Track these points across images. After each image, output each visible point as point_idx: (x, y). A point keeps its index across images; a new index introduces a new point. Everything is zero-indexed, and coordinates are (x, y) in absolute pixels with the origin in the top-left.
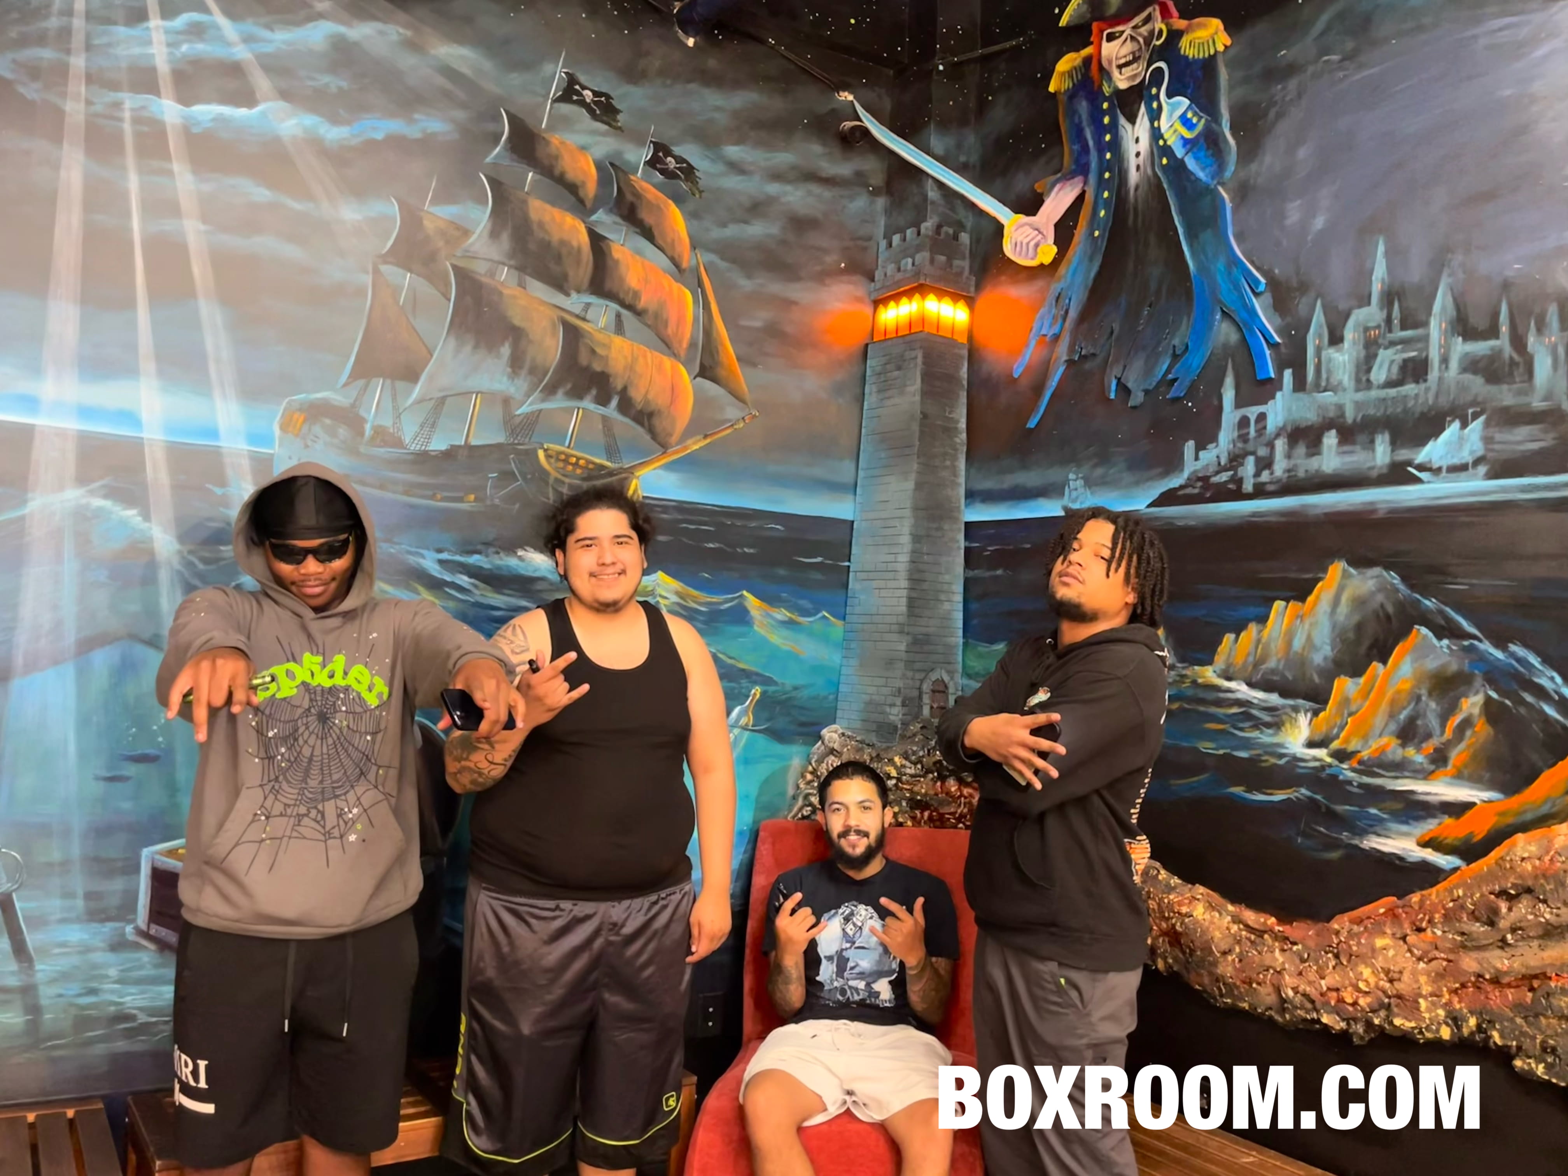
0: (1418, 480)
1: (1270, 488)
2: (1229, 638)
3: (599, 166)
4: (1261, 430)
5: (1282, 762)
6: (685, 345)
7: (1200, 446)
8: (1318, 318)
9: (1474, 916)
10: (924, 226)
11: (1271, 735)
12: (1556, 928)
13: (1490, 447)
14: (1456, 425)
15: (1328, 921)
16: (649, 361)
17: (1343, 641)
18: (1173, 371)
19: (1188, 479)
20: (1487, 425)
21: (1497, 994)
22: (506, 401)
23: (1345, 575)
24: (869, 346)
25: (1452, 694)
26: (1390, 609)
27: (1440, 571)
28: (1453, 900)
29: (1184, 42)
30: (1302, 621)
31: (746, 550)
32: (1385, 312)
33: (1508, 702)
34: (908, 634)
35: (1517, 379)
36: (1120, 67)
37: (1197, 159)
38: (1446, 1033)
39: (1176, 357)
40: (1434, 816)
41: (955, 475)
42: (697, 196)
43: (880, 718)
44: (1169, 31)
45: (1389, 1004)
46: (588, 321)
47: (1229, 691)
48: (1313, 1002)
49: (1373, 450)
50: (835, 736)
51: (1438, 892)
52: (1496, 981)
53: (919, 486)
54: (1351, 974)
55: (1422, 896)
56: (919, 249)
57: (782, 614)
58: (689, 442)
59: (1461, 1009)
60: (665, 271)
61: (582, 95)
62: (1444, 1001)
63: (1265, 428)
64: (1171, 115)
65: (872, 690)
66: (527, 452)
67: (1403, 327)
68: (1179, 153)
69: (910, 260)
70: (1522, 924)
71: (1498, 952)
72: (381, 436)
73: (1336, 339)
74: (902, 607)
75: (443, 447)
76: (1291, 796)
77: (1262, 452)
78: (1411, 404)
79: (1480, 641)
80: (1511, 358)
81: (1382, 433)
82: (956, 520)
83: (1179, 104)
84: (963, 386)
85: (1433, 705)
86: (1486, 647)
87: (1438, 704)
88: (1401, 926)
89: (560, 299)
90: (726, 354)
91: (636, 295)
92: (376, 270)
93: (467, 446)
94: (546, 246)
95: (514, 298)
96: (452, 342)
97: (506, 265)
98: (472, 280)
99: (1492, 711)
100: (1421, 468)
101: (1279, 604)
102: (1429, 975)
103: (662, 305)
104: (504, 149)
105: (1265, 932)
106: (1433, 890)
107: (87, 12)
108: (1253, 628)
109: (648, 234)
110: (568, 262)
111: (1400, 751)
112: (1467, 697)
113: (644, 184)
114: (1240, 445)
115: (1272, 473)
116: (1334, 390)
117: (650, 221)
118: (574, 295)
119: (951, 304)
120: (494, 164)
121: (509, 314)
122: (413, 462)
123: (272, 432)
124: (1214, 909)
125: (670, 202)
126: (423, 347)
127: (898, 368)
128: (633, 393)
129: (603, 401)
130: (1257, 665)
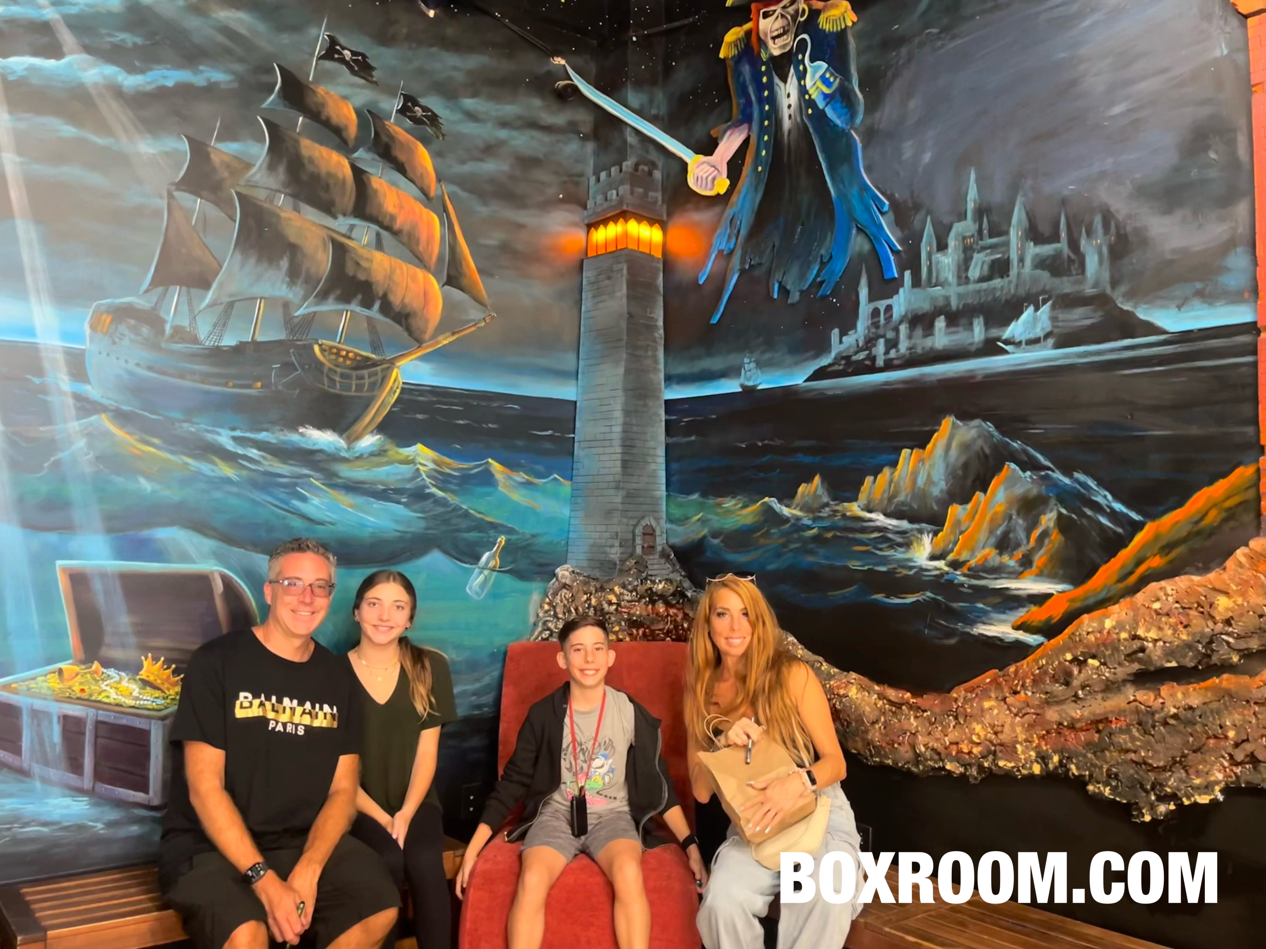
0: (1004, 352)
1: (896, 362)
2: (869, 479)
3: (358, 112)
4: (889, 318)
5: (912, 573)
6: (434, 258)
7: (843, 333)
8: (929, 230)
9: (1055, 679)
10: (624, 164)
11: (904, 553)
12: (1113, 683)
13: (1056, 324)
14: (1031, 309)
15: (949, 691)
16: (406, 273)
17: (954, 478)
18: (822, 274)
19: (835, 358)
20: (1053, 307)
21: (1073, 736)
22: (286, 305)
23: (954, 426)
24: (585, 261)
25: (1034, 512)
26: (987, 451)
27: (1023, 419)
28: (1039, 668)
29: (822, 19)
30: (923, 464)
31: (490, 425)
32: (977, 224)
33: (1074, 516)
34: (623, 488)
35: (1074, 272)
36: (774, 38)
37: (834, 109)
38: (1037, 769)
39: (823, 264)
40: (1024, 606)
41: (656, 361)
42: (441, 138)
43: (602, 557)
44: (810, 10)
45: (995, 751)
46: (353, 239)
47: (871, 520)
48: (939, 754)
49: (972, 330)
50: (567, 573)
51: (1028, 663)
52: (1072, 727)
53: (627, 371)
54: (967, 730)
55: (1017, 667)
56: (622, 183)
57: (521, 477)
58: (440, 338)
59: (1047, 750)
60: (416, 199)
61: (342, 54)
62: (1034, 745)
63: (891, 316)
64: (813, 76)
65: (594, 535)
66: (305, 347)
67: (991, 236)
68: (821, 104)
69: (614, 192)
70: (1089, 682)
71: (1073, 704)
72: (179, 333)
73: (942, 246)
74: (617, 468)
75: (233, 343)
76: (920, 598)
77: (890, 335)
78: (998, 294)
79: (1053, 471)
80: (1069, 257)
81: (978, 317)
82: (658, 398)
83: (819, 67)
84: (659, 292)
85: (1021, 521)
86: (1057, 475)
87: (1024, 520)
88: (1002, 691)
89: (329, 221)
90: (468, 266)
91: (393, 218)
92: (170, 196)
93: (254, 342)
94: (315, 178)
95: (290, 219)
96: (238, 257)
97: (282, 193)
98: (254, 205)
99: (1063, 524)
100: (1007, 342)
101: (905, 452)
102: (1023, 726)
103: (414, 226)
104: (279, 96)
105: (902, 704)
106: (1025, 662)
108: (887, 471)
109: (401, 169)
110: (335, 190)
111: (998, 558)
112: (1045, 514)
113: (397, 128)
114: (873, 330)
115: (898, 351)
116: (942, 285)
117: (402, 158)
118: (341, 218)
119: (648, 227)
120: (270, 109)
121: (286, 233)
122: (207, 356)
123: (83, 330)
124: (864, 690)
125: (419, 143)
126: (213, 260)
127: (608, 278)
128: (392, 298)
129: (367, 304)
130: (890, 499)
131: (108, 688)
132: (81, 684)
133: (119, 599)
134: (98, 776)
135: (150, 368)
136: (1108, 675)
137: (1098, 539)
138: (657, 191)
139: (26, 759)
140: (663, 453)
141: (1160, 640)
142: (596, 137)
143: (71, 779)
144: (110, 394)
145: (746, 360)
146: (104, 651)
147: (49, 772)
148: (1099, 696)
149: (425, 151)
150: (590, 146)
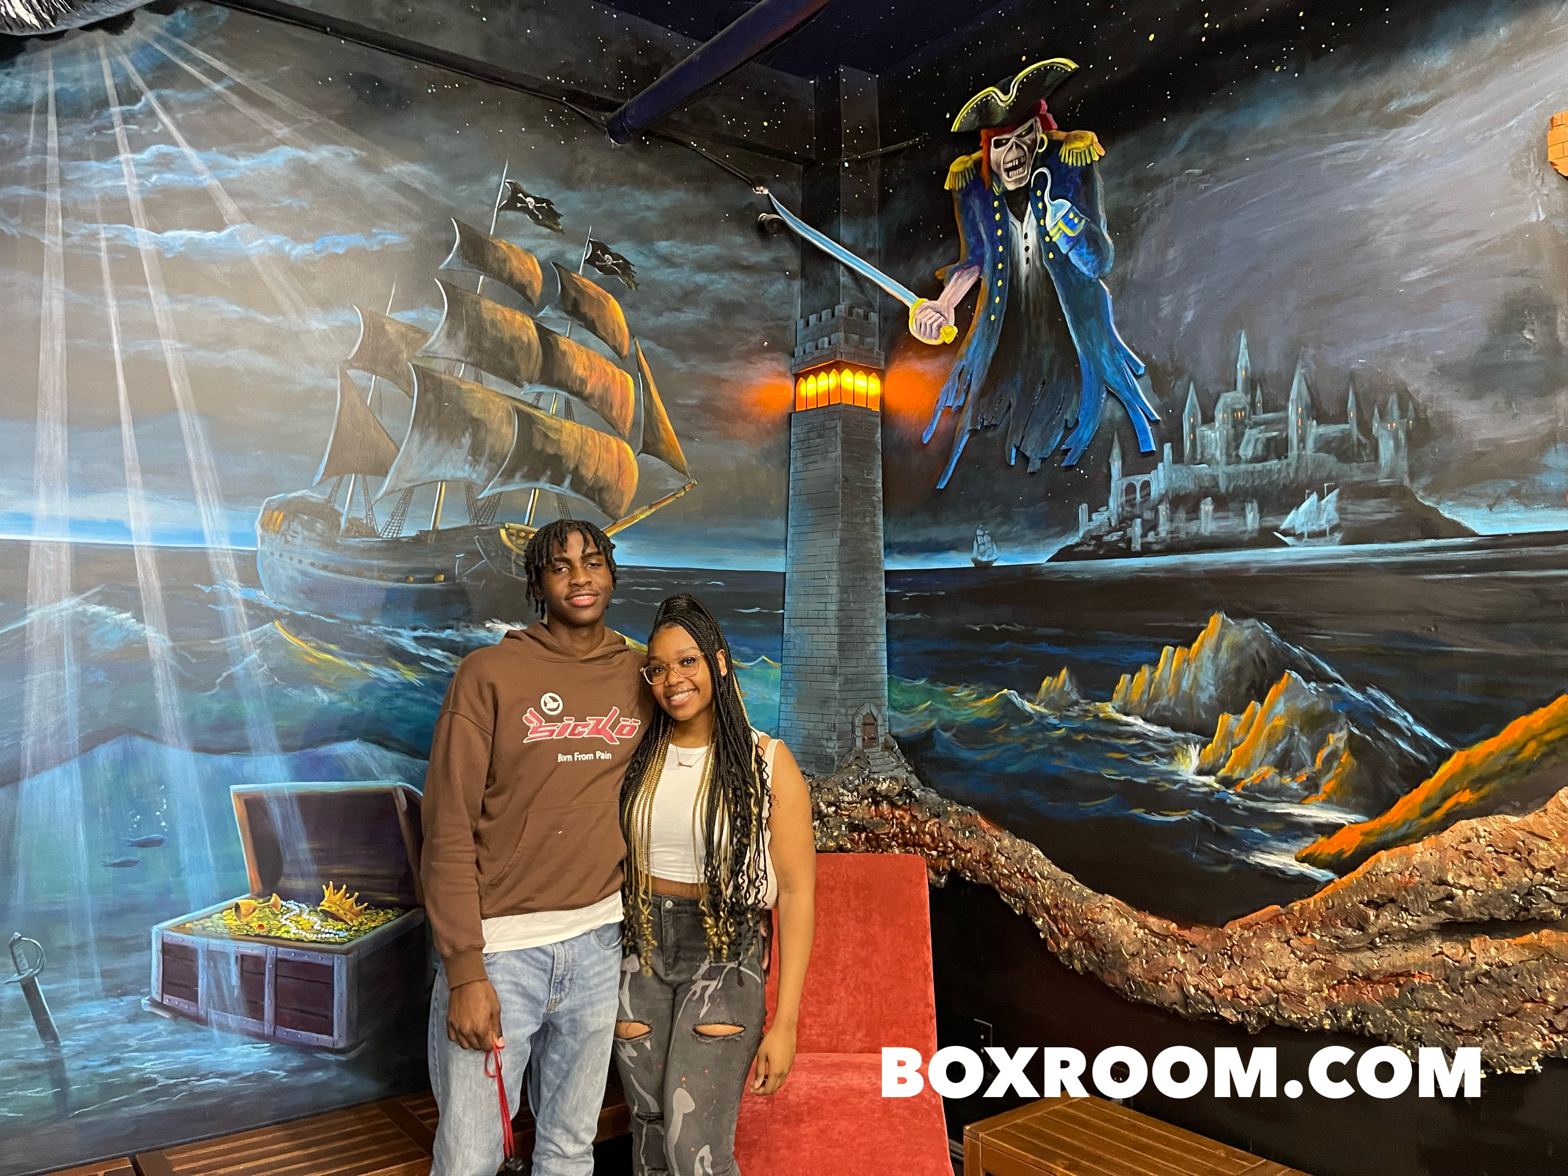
0: (1283, 544)
1: (1156, 547)
2: (1125, 678)
3: (544, 267)
4: (1146, 497)
6: (628, 425)
7: (1093, 510)
8: (1192, 397)
9: (1347, 922)
10: (837, 307)
12: (1417, 932)
13: (1343, 516)
14: (1314, 497)
15: (1223, 927)
16: (597, 441)
17: (1225, 683)
19: (1084, 537)
20: (1340, 497)
21: (1369, 989)
22: (469, 487)
23: (1224, 625)
24: (793, 416)
25: (1320, 730)
26: (1265, 655)
28: (1328, 908)
30: (1188, 663)
32: (1249, 396)
33: (1367, 737)
34: (840, 674)
35: (1366, 459)
38: (1327, 1023)
41: (875, 529)
42: (634, 288)
43: (818, 751)
45: (1278, 999)
46: (540, 409)
48: (1212, 998)
49: (1245, 517)
51: (1315, 901)
52: (1367, 978)
53: (843, 542)
54: (1244, 973)
55: (1302, 904)
56: (834, 329)
58: (637, 512)
59: (1339, 1002)
60: (607, 359)
61: (525, 202)
62: (1324, 995)
63: (1149, 494)
65: (810, 725)
66: (490, 532)
67: (1266, 410)
69: (826, 339)
70: (1388, 930)
71: (1370, 953)
72: (356, 528)
73: (1208, 419)
74: (834, 651)
75: (413, 534)
77: (1148, 515)
78: (1275, 477)
79: (1342, 684)
80: (1359, 440)
81: (1251, 502)
82: (877, 569)
84: (878, 450)
85: (1304, 739)
86: (1348, 689)
87: (1308, 739)
88: (1285, 931)
89: (514, 391)
90: (666, 430)
91: (583, 382)
92: (344, 375)
93: (435, 530)
94: (498, 342)
95: (472, 391)
96: (417, 436)
97: (461, 362)
98: (433, 378)
99: (1353, 743)
100: (1285, 533)
101: (1167, 650)
102: (1310, 973)
103: (606, 389)
104: (457, 255)
105: (1167, 936)
106: (1311, 900)
107: (60, 149)
108: (1146, 670)
109: (591, 327)
110: (519, 356)
111: (1278, 779)
112: (1333, 732)
113: (585, 281)
114: (1128, 509)
115: (1157, 534)
116: (1208, 463)
117: (592, 314)
118: (527, 386)
119: (865, 377)
120: (448, 270)
121: (467, 407)
122: (386, 550)
123: (255, 531)
124: (1122, 916)
125: (610, 295)
126: (390, 443)
127: (820, 436)
128: (583, 471)
129: (557, 480)
130: (1151, 702)
131: (288, 922)
132: (259, 919)
133: (297, 822)
134: (279, 1020)
135: (325, 568)
136: (1410, 923)
137: (1397, 767)
138: (874, 336)
139: (202, 1007)
140: (884, 631)
141: (1471, 888)
142: (804, 275)
143: (251, 1024)
144: (284, 599)
145: (979, 532)
146: (283, 882)
147: (226, 1018)
148: (1399, 946)
149: (616, 304)
150: (797, 285)
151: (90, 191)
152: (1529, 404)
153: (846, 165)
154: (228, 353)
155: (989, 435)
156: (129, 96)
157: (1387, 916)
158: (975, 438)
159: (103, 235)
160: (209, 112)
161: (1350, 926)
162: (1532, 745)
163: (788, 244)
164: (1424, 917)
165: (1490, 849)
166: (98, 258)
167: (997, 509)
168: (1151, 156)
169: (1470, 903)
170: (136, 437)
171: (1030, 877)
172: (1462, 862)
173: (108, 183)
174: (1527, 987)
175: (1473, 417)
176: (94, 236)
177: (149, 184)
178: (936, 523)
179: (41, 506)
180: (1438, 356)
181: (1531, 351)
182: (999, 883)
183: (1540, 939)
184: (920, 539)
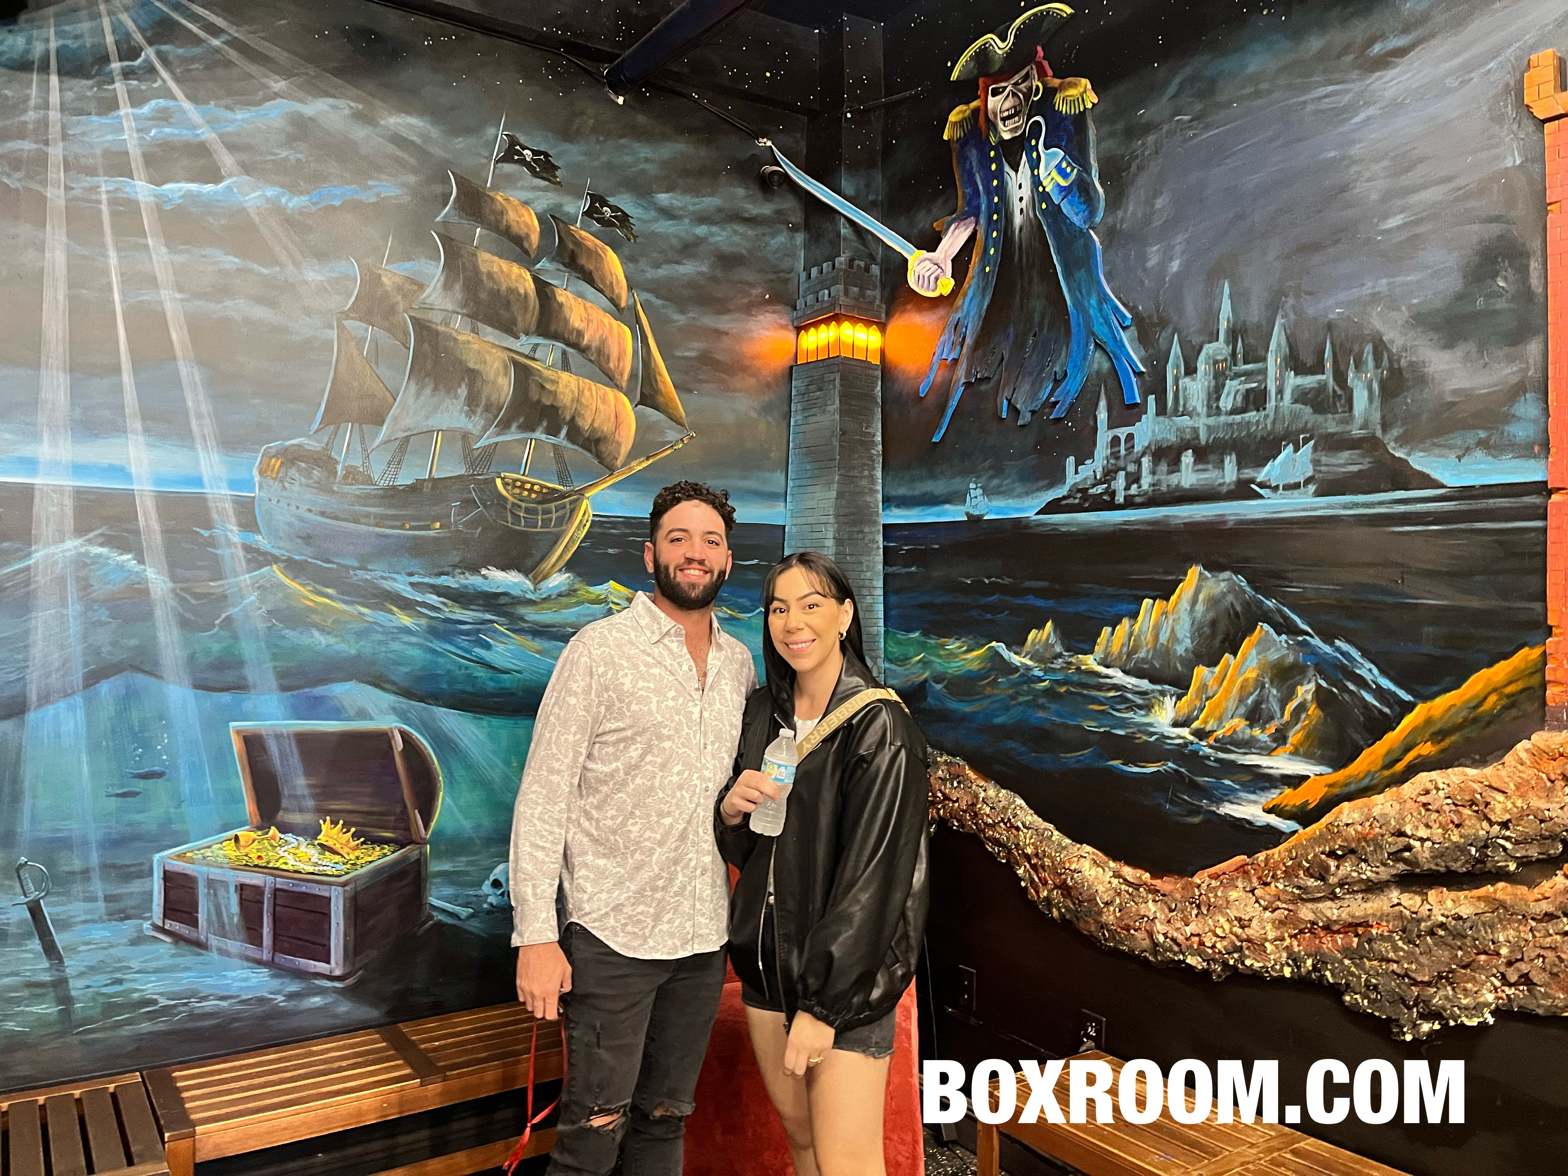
0: (1259, 496)
1: (1138, 500)
2: (1107, 630)
3: (541, 217)
4: (1130, 449)
6: (626, 376)
7: (1079, 462)
8: (1176, 350)
9: (1308, 872)
10: (837, 260)
12: (1375, 883)
13: (1317, 468)
14: (1290, 448)
15: (1192, 876)
16: (594, 393)
17: (1200, 635)
19: (1071, 490)
20: (1315, 449)
21: (1329, 939)
22: (465, 437)
23: (1202, 577)
24: (794, 369)
25: (1289, 683)
26: (1238, 607)
28: (1291, 859)
30: (1166, 616)
32: (1231, 347)
33: (1334, 690)
35: (1341, 410)
38: (1287, 972)
41: (873, 483)
42: (632, 241)
45: (1241, 947)
46: (537, 360)
48: (1179, 945)
49: (1223, 469)
51: (1279, 852)
52: (1327, 928)
53: (840, 495)
54: (1210, 922)
55: (1268, 855)
56: (835, 281)
58: (633, 464)
59: (1299, 951)
60: (605, 311)
61: (522, 154)
62: (1285, 944)
63: (1133, 447)
66: (486, 482)
67: (1246, 361)
69: (826, 292)
70: (1348, 880)
71: (1329, 903)
72: (351, 474)
73: (1191, 370)
75: (409, 482)
77: (1131, 468)
78: (1253, 429)
79: (1311, 636)
80: (1334, 391)
81: (1230, 454)
82: (875, 523)
84: (878, 403)
85: (1274, 691)
86: (1317, 642)
87: (1278, 691)
88: (1251, 881)
89: (510, 342)
90: (664, 383)
91: (580, 334)
92: (341, 327)
93: (432, 480)
94: (496, 294)
95: (469, 342)
96: (413, 387)
97: (458, 313)
98: (429, 329)
99: (1322, 697)
100: (1262, 485)
101: (1147, 602)
102: (1273, 923)
103: (603, 342)
104: (454, 208)
105: (1141, 886)
106: (1276, 850)
107: (62, 104)
108: (1126, 622)
109: (588, 278)
110: (515, 308)
111: (1248, 731)
112: (1302, 685)
113: (583, 233)
114: (1112, 461)
115: (1139, 487)
116: (1190, 415)
117: (590, 266)
118: (523, 337)
119: (865, 329)
120: (445, 223)
121: (464, 358)
122: (382, 497)
123: (253, 477)
124: (1098, 866)
125: (608, 248)
126: (387, 393)
127: (820, 389)
128: (580, 422)
129: (553, 431)
130: (1129, 655)
131: (286, 855)
132: (258, 850)
133: (295, 760)
134: (277, 947)
135: (323, 514)
136: (1369, 874)
137: (1362, 718)
138: (875, 288)
139: (203, 931)
140: (880, 584)
141: (1428, 839)
142: (807, 227)
143: (251, 950)
144: (282, 544)
145: (972, 486)
146: (281, 816)
147: (226, 944)
148: (1359, 896)
149: (614, 256)
150: (800, 238)
151: (91, 146)
152: (1501, 353)
153: (849, 115)
154: (225, 304)
155: (983, 387)
156: (129, 52)
157: (1347, 868)
158: (969, 391)
159: (103, 189)
160: (207, 68)
161: (1312, 876)
162: (1493, 698)
163: (790, 197)
164: (1382, 869)
165: (1449, 801)
166: (100, 211)
167: (987, 463)
168: (1141, 104)
169: (1427, 854)
170: (136, 384)
171: (1012, 826)
172: (1420, 814)
173: (110, 137)
174: (1481, 939)
175: (1446, 367)
176: (95, 189)
177: (148, 138)
178: (932, 476)
179: (44, 451)
180: (1414, 305)
181: (1504, 299)
182: (983, 831)
183: (1495, 892)
184: (916, 493)
